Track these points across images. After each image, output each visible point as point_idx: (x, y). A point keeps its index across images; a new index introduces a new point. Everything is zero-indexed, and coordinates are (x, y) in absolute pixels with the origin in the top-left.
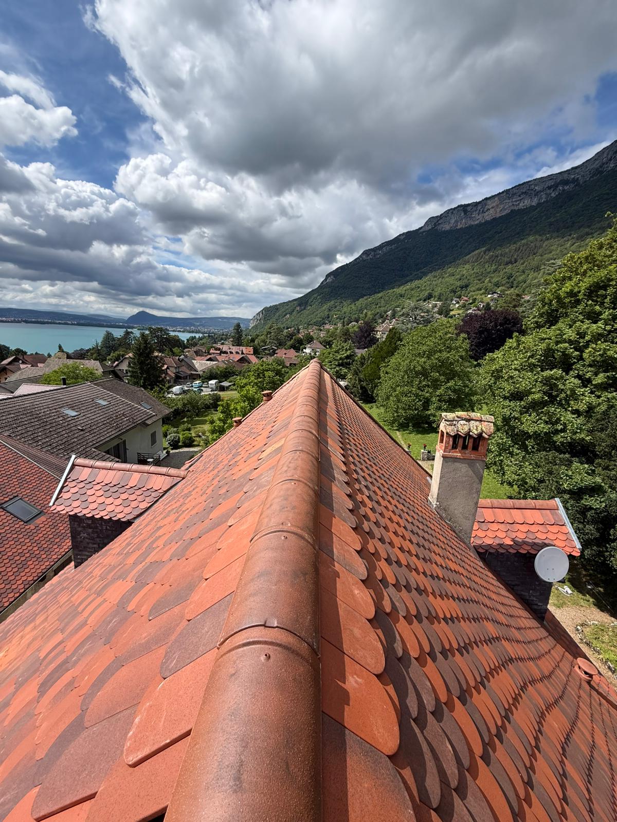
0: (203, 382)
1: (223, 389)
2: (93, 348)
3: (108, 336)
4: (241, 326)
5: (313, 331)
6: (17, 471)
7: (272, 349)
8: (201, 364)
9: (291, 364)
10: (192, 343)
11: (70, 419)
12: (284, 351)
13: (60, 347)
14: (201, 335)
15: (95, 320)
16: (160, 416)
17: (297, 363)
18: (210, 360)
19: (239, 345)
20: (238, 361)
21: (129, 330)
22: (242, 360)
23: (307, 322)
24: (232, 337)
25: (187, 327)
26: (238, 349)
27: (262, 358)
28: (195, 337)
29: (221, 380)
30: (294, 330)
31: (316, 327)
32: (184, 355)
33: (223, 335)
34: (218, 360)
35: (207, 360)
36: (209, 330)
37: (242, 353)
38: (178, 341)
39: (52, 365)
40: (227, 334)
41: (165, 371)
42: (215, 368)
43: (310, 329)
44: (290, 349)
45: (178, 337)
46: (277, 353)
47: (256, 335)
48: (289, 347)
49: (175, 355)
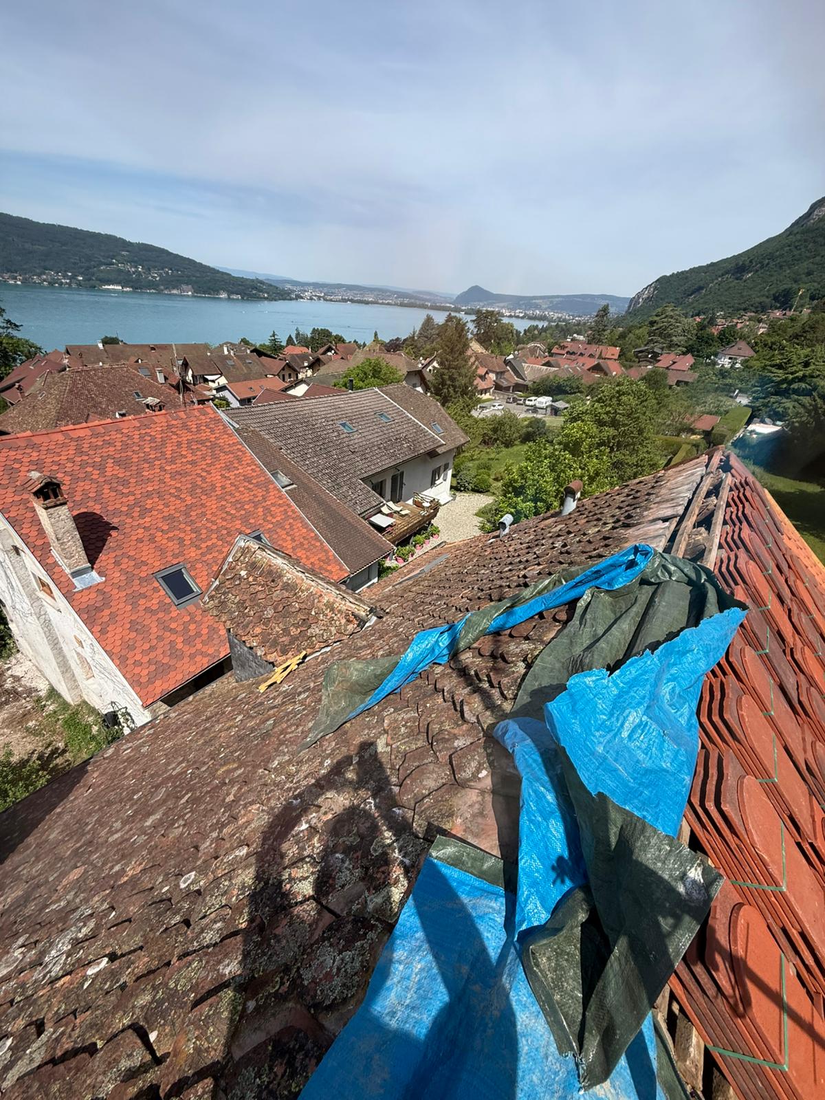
1: (555, 412)
2: (410, 338)
3: (429, 320)
4: (610, 310)
5: (742, 324)
6: (265, 499)
7: (653, 352)
8: (533, 370)
9: (678, 383)
10: (530, 336)
11: (344, 436)
12: (672, 356)
13: (376, 334)
14: (546, 324)
15: (416, 298)
16: (452, 446)
17: (690, 380)
18: (548, 364)
19: (599, 342)
20: (588, 370)
21: (453, 314)
22: (597, 368)
23: (736, 305)
24: (591, 328)
25: (529, 310)
26: (594, 349)
27: (631, 367)
28: (537, 326)
29: (555, 397)
30: (704, 319)
31: (753, 314)
32: (514, 354)
33: (579, 324)
34: (559, 366)
35: (544, 365)
36: (560, 315)
37: (600, 357)
38: (512, 332)
39: (359, 358)
40: (585, 324)
41: (483, 378)
42: (551, 377)
43: (739, 319)
44: (684, 354)
45: (512, 326)
46: (660, 360)
47: (632, 326)
48: (684, 349)
49: (502, 354)
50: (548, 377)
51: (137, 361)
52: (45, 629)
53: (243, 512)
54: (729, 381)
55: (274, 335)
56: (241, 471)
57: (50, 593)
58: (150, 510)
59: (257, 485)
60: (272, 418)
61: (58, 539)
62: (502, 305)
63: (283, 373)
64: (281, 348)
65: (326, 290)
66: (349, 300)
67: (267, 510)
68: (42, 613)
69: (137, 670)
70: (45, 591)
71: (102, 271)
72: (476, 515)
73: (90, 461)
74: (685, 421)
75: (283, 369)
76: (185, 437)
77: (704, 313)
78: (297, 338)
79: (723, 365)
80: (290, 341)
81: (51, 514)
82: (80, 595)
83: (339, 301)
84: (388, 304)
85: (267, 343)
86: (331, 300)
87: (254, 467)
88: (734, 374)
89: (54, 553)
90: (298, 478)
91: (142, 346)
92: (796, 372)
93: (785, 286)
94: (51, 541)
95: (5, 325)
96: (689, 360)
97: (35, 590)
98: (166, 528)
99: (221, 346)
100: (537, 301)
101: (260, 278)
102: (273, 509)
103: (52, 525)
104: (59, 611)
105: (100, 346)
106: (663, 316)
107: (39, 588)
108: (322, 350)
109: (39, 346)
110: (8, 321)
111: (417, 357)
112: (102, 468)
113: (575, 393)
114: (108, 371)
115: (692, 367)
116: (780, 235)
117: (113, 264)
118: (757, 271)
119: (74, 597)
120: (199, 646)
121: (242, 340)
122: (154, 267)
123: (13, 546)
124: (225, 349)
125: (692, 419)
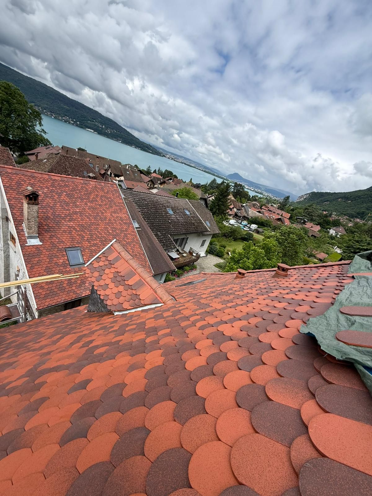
0: (248, 223)
1: (258, 232)
2: (205, 185)
3: (215, 180)
4: (290, 199)
5: (343, 219)
6: (126, 230)
7: (304, 220)
8: (252, 213)
9: (312, 236)
10: (254, 199)
11: (168, 214)
12: (312, 224)
14: (262, 196)
15: (211, 170)
16: (212, 233)
17: (317, 236)
18: (259, 212)
19: (282, 209)
20: (276, 219)
21: (225, 181)
22: (279, 220)
23: (342, 212)
24: (280, 203)
25: (256, 189)
26: (280, 212)
27: (293, 223)
28: (258, 196)
29: (260, 226)
30: (327, 213)
31: (348, 217)
32: (246, 204)
33: (275, 200)
34: (264, 214)
35: (257, 212)
36: (268, 194)
37: (282, 216)
38: (247, 195)
39: (182, 186)
40: (278, 201)
41: (231, 209)
42: (259, 218)
43: (341, 217)
44: (317, 225)
45: (248, 193)
46: (306, 224)
47: (297, 207)
48: (317, 223)
49: (241, 202)
50: (258, 217)
51: (90, 160)
52: (5, 259)
53: (115, 233)
54: (334, 241)
55: (149, 167)
56: (120, 215)
57: (14, 243)
58: (75, 220)
59: (125, 223)
60: (140, 198)
61: (28, 219)
62: (245, 183)
63: (148, 183)
64: (151, 173)
65: (176, 156)
66: (184, 163)
67: (126, 235)
68: (7, 251)
69: (41, 291)
70: (12, 241)
71: (88, 123)
72: (214, 265)
73: (56, 191)
74: (313, 252)
75: (149, 181)
76: (101, 193)
77: (328, 211)
78: (158, 171)
79: (332, 234)
80: (155, 172)
81: (30, 207)
82: (28, 248)
83: (180, 162)
84: (200, 169)
85: (146, 170)
86: (177, 161)
87: (126, 215)
88: (336, 239)
89: (24, 225)
90: (143, 226)
91: (94, 155)
92: (364, 246)
93: (363, 210)
94: (24, 219)
95: (41, 130)
96: (318, 228)
97: (8, 240)
98: (78, 229)
99: (126, 165)
100: (260, 186)
101: (151, 144)
102: (129, 236)
103: (28, 212)
104: (15, 252)
105: (77, 150)
106: (311, 207)
107: (10, 239)
108: (167, 179)
109: (51, 143)
110: (43, 130)
111: (205, 193)
112: (60, 195)
113: (268, 227)
114: (76, 160)
115: (319, 231)
116: (365, 190)
117: (94, 122)
118: (353, 201)
119: (25, 248)
120: (74, 288)
121: (135, 165)
122: (109, 128)
123: (6, 217)
124: (128, 166)
125: (316, 253)
